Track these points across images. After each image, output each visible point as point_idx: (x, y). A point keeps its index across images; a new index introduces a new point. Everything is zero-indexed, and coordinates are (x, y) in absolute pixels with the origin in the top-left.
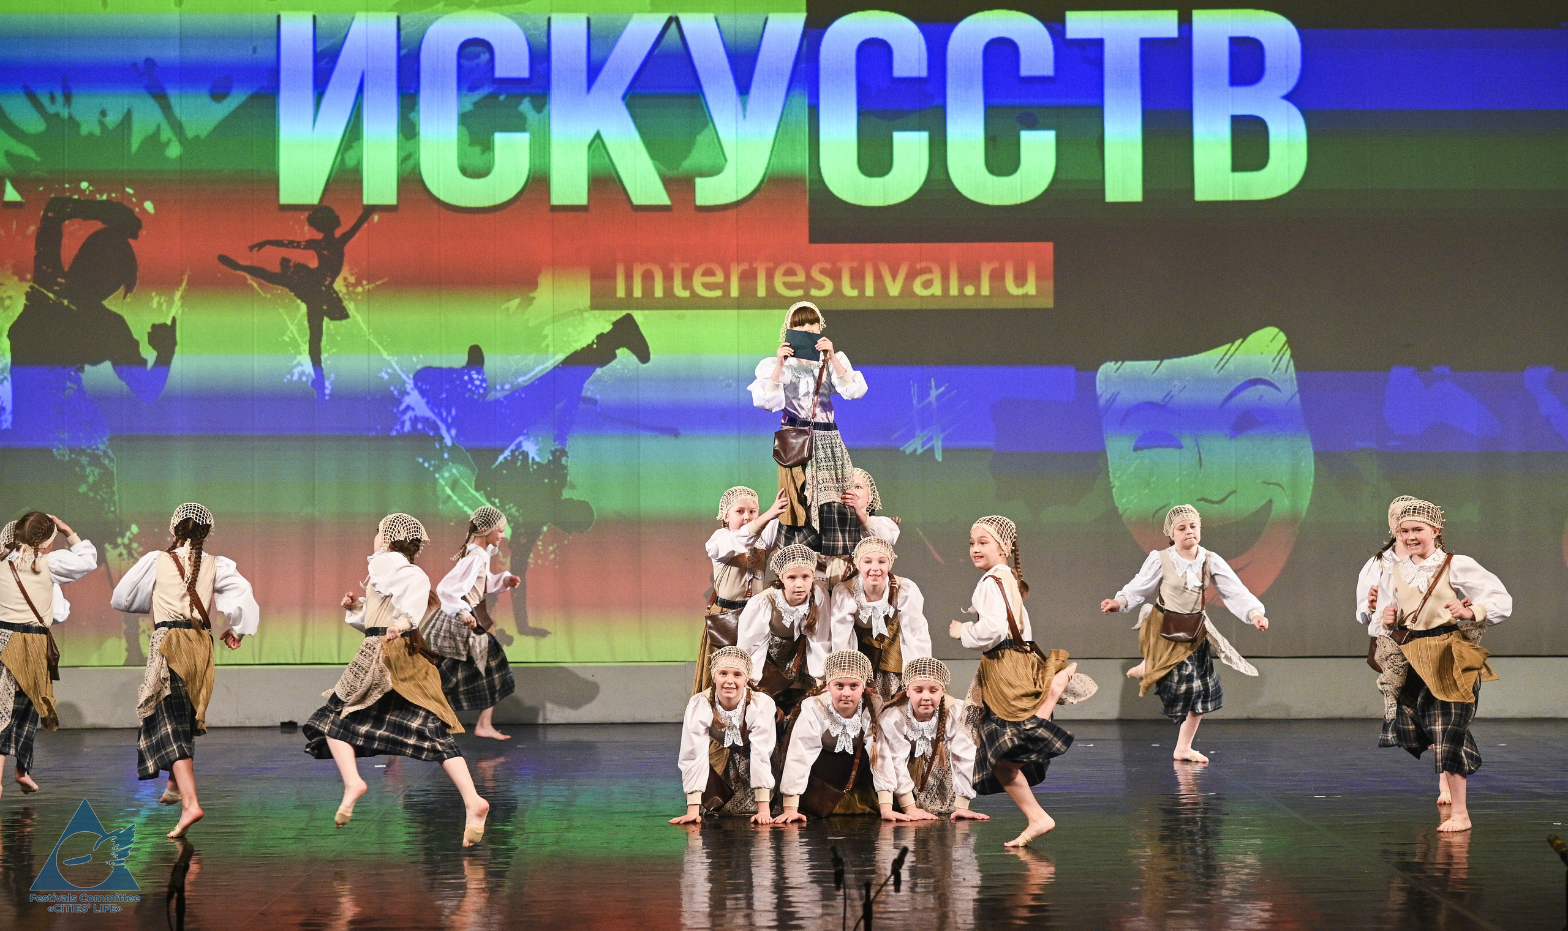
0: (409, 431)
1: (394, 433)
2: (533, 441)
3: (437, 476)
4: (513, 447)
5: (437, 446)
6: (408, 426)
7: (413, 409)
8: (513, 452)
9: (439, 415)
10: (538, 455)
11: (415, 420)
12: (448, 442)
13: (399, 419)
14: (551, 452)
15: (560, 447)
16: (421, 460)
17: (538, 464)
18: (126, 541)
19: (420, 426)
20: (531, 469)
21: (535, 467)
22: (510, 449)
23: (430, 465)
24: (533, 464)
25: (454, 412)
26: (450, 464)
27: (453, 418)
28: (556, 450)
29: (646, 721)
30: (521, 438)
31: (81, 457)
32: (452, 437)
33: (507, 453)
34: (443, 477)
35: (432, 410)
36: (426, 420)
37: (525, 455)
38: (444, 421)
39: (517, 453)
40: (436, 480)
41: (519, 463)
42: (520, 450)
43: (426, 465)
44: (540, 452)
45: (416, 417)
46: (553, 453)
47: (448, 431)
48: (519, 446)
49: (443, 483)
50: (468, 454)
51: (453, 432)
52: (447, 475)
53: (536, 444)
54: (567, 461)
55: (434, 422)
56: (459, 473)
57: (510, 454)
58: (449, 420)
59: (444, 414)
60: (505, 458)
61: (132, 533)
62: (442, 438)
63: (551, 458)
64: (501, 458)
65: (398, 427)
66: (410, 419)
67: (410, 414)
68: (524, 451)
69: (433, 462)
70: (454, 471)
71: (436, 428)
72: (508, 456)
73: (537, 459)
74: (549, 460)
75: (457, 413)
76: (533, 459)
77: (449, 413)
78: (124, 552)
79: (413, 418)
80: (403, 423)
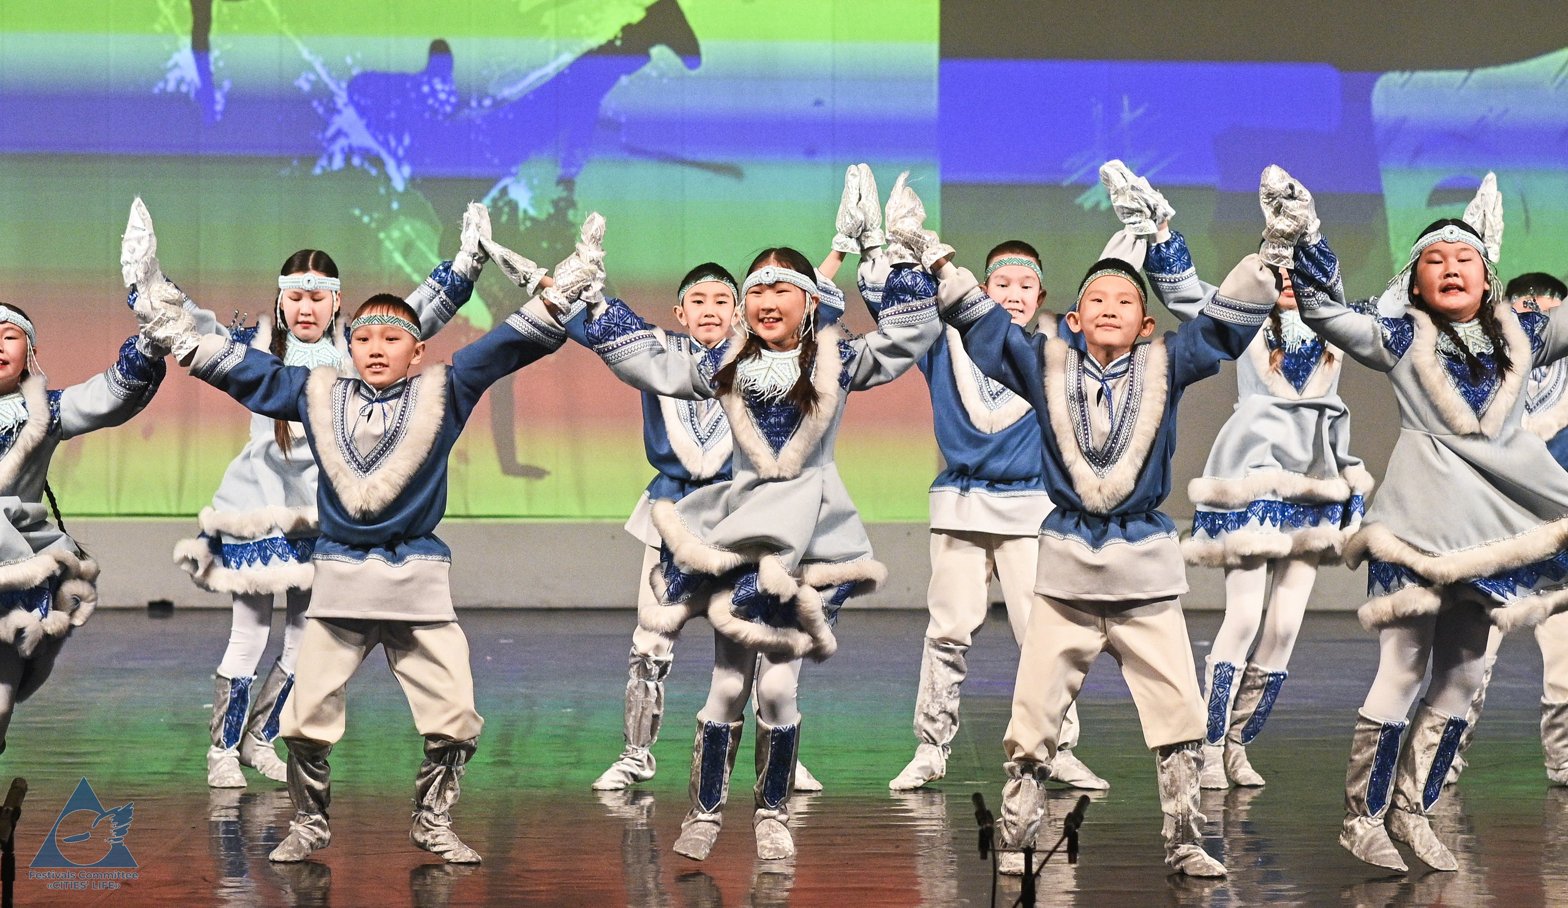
0: (340, 170)
1: (318, 171)
2: (525, 185)
3: (382, 235)
4: (494, 192)
5: (382, 191)
6: (338, 161)
7: (346, 135)
8: (494, 201)
9: (385, 144)
10: (532, 205)
11: (349, 153)
12: (399, 185)
13: (326, 149)
14: (552, 202)
15: (565, 194)
16: (357, 212)
17: (532, 219)
19: (356, 161)
20: (522, 228)
21: (528, 224)
22: (490, 197)
23: (372, 219)
24: (525, 219)
25: (407, 140)
26: (401, 219)
27: (406, 150)
28: (560, 199)
30: (507, 181)
32: (403, 179)
33: (486, 203)
34: (389, 237)
35: (376, 138)
36: (367, 154)
37: (513, 206)
38: (393, 154)
39: (501, 203)
40: (379, 243)
41: (504, 218)
42: (506, 199)
43: (366, 219)
44: (536, 202)
45: (350, 147)
46: (555, 203)
47: (399, 169)
48: (504, 191)
49: (390, 246)
50: (429, 205)
51: (407, 170)
52: (396, 234)
53: (529, 191)
54: (576, 216)
55: (378, 155)
56: (414, 232)
57: (490, 204)
58: (401, 152)
59: (393, 143)
62: (388, 179)
63: (551, 211)
65: (324, 163)
66: (342, 150)
67: (342, 142)
68: (511, 200)
69: (375, 216)
70: (407, 228)
71: (381, 166)
72: (488, 207)
73: (532, 212)
74: (549, 214)
75: (412, 142)
76: (525, 212)
77: (400, 141)
79: (346, 149)
80: (331, 156)
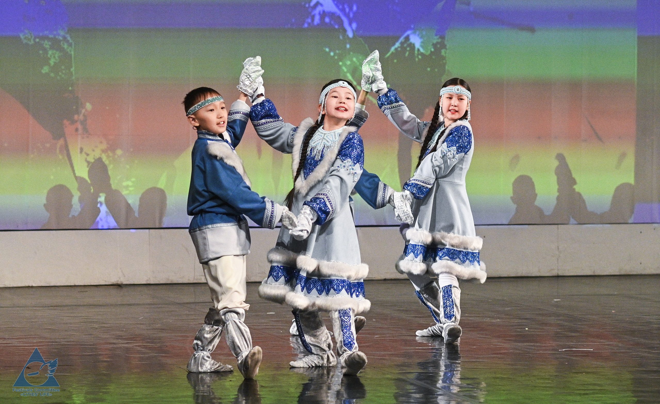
0: (318, 25)
1: (306, 25)
2: (418, 35)
3: (341, 63)
4: (402, 39)
5: (341, 37)
6: (317, 20)
7: (321, 5)
8: (402, 44)
9: (343, 10)
10: (422, 46)
11: (323, 15)
12: (350, 35)
13: (310, 13)
14: (433, 44)
15: (440, 40)
16: (327, 50)
17: (422, 54)
18: (81, 117)
19: (327, 20)
20: (417, 59)
21: (420, 57)
22: (400, 41)
23: (335, 54)
24: (418, 55)
25: (355, 8)
26: (351, 53)
27: (354, 13)
28: (437, 43)
29: (526, 275)
30: (409, 32)
31: (44, 41)
32: (353, 30)
33: (397, 45)
34: (345, 65)
35: (337, 6)
36: (332, 15)
37: (412, 46)
38: (347, 15)
39: (405, 45)
40: (340, 67)
41: (407, 54)
42: (408, 43)
43: (332, 54)
44: (423, 45)
45: (324, 11)
46: (434, 45)
47: (350, 24)
48: (407, 38)
49: (345, 70)
50: (366, 46)
51: (354, 25)
52: (348, 63)
53: (421, 38)
54: (445, 53)
55: (339, 17)
56: (358, 61)
57: (399, 45)
58: (351, 15)
59: (347, 10)
60: (396, 49)
61: (86, 110)
62: (345, 31)
63: (433, 50)
64: (393, 49)
65: (309, 20)
66: (320, 14)
67: (319, 9)
68: (411, 43)
69: (337, 52)
70: (354, 59)
71: (341, 23)
72: (399, 47)
73: (422, 50)
74: (431, 52)
75: (358, 8)
76: (419, 50)
77: (351, 9)
78: (80, 127)
79: (321, 12)
80: (313, 18)
